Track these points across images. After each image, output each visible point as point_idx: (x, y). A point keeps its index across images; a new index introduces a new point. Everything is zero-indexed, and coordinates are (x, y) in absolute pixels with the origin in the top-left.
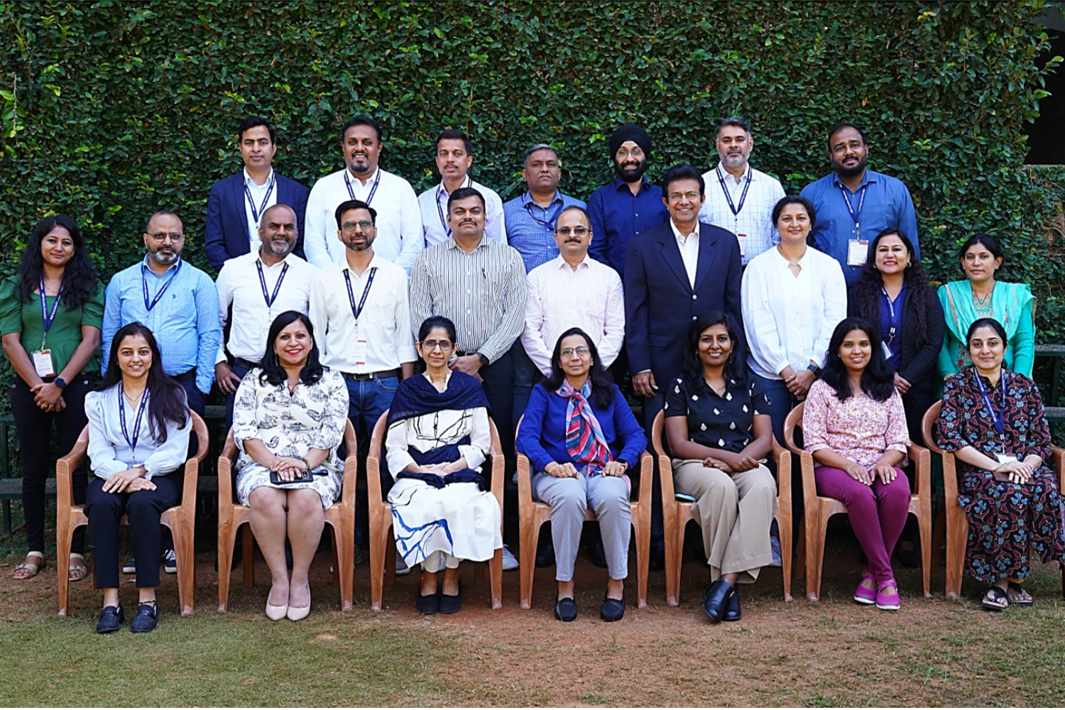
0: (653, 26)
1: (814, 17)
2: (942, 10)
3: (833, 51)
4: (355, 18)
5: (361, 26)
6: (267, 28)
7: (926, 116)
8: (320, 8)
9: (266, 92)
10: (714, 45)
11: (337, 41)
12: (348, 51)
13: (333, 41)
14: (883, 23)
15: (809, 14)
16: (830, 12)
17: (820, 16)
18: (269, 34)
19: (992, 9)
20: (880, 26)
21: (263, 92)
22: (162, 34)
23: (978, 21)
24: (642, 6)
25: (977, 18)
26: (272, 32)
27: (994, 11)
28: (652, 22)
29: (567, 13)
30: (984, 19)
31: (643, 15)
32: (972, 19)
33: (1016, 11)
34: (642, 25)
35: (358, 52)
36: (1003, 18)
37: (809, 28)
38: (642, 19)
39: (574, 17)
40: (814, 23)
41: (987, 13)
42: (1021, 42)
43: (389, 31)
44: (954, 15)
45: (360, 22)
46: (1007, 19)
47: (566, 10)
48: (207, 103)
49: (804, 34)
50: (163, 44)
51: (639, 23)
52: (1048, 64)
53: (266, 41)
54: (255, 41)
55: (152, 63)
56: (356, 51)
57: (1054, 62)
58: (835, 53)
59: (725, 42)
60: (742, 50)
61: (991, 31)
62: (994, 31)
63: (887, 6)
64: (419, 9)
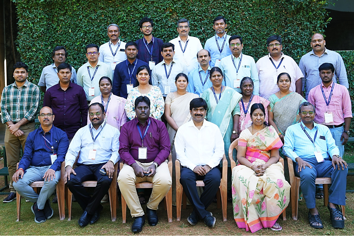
0: (209, 14)
1: (257, 9)
2: (294, 6)
3: (263, 19)
4: (123, 15)
5: (125, 18)
6: (98, 19)
7: (291, 38)
8: (113, 13)
9: (98, 38)
10: (228, 19)
11: (118, 22)
12: (121, 25)
13: (117, 22)
14: (278, 10)
15: (256, 8)
16: (262, 8)
17: (259, 9)
18: (98, 21)
19: (309, 5)
20: (277, 11)
21: (97, 38)
22: (68, 22)
23: (306, 9)
24: (206, 8)
25: (305, 8)
26: (99, 21)
27: (310, 6)
28: (209, 13)
29: (184, 11)
30: (307, 8)
31: (206, 11)
32: (304, 8)
33: (317, 5)
34: (206, 14)
35: (124, 25)
36: (313, 7)
37: (256, 13)
38: (206, 12)
39: (186, 12)
40: (257, 11)
41: (308, 6)
42: (319, 14)
43: (133, 19)
44: (298, 7)
45: (124, 16)
46: (314, 8)
47: (184, 10)
48: (81, 42)
49: (254, 14)
50: (69, 25)
51: (205, 13)
52: (327, 20)
53: (98, 23)
54: (95, 23)
55: (66, 31)
56: (123, 25)
57: (329, 20)
58: (264, 20)
59: (231, 18)
60: (236, 20)
61: (310, 12)
62: (311, 12)
63: (279, 5)
64: (141, 12)
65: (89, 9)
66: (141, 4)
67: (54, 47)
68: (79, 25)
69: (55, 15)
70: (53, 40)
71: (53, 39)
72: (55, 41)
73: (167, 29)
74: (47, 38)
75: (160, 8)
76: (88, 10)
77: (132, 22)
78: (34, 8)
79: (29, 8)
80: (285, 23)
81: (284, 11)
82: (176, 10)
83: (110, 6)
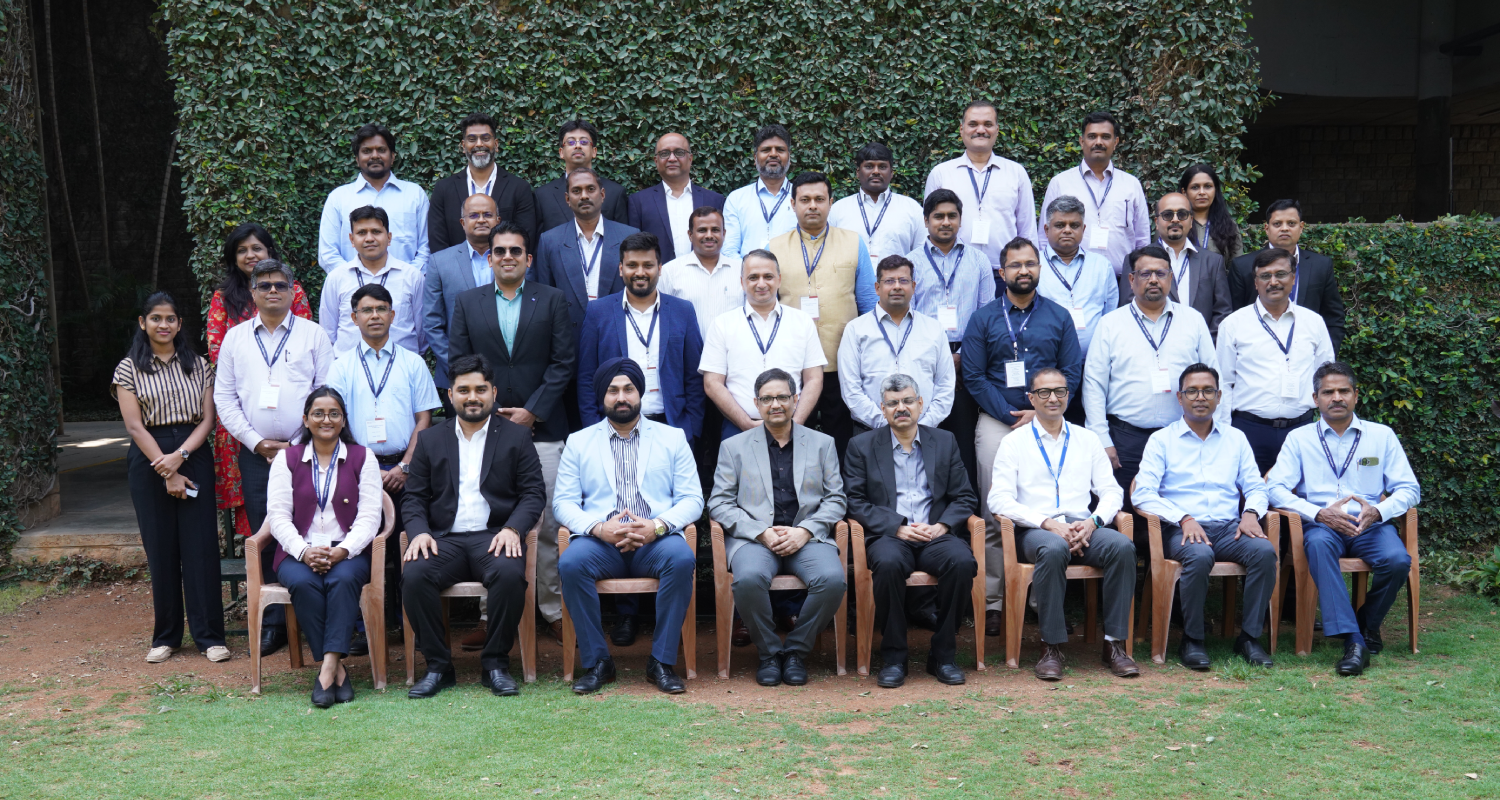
65: (437, 57)
66: (627, 43)
67: (307, 190)
68: (401, 114)
69: (309, 72)
70: (306, 166)
71: (306, 162)
72: (311, 167)
73: (719, 134)
74: (282, 159)
75: (692, 60)
76: (432, 60)
77: (594, 105)
78: (234, 45)
79: (216, 43)
80: (1127, 124)
81: (1123, 84)
82: (750, 69)
83: (512, 45)
